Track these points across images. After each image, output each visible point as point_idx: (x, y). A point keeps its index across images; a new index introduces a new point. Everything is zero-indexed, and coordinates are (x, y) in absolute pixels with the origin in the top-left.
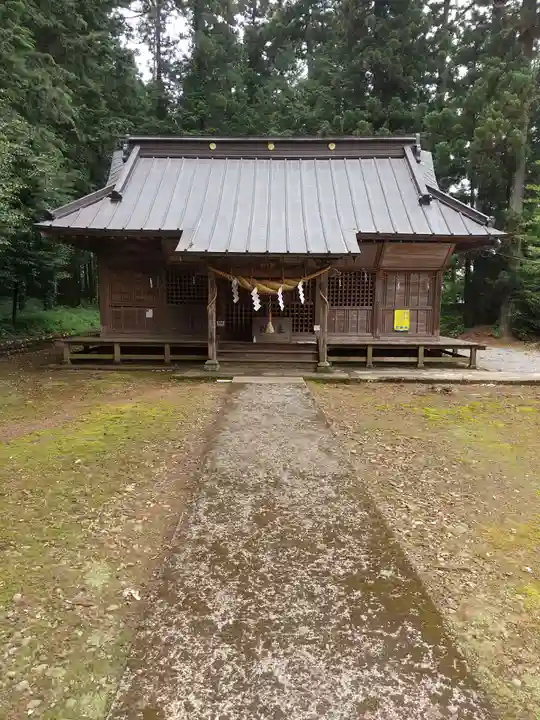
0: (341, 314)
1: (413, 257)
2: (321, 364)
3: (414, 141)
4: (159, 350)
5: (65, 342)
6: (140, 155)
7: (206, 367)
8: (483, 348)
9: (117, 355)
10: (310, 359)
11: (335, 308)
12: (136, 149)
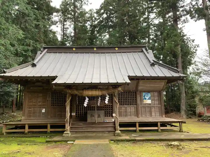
0: (124, 108)
1: (151, 85)
2: (117, 132)
3: (145, 47)
4: (45, 127)
5: (4, 124)
6: (47, 52)
7: (64, 135)
8: (185, 123)
9: (27, 130)
10: (112, 129)
11: (121, 106)
12: (46, 50)
